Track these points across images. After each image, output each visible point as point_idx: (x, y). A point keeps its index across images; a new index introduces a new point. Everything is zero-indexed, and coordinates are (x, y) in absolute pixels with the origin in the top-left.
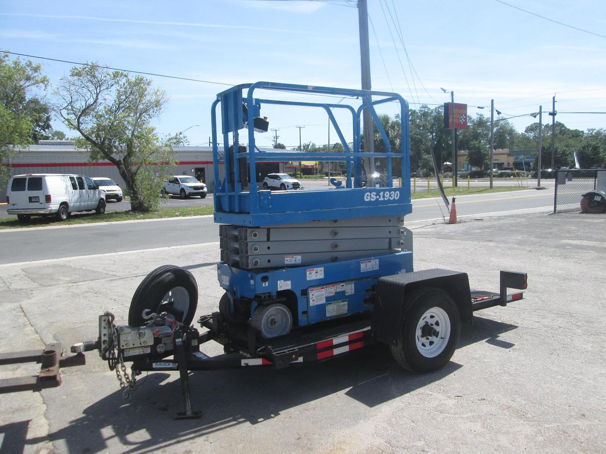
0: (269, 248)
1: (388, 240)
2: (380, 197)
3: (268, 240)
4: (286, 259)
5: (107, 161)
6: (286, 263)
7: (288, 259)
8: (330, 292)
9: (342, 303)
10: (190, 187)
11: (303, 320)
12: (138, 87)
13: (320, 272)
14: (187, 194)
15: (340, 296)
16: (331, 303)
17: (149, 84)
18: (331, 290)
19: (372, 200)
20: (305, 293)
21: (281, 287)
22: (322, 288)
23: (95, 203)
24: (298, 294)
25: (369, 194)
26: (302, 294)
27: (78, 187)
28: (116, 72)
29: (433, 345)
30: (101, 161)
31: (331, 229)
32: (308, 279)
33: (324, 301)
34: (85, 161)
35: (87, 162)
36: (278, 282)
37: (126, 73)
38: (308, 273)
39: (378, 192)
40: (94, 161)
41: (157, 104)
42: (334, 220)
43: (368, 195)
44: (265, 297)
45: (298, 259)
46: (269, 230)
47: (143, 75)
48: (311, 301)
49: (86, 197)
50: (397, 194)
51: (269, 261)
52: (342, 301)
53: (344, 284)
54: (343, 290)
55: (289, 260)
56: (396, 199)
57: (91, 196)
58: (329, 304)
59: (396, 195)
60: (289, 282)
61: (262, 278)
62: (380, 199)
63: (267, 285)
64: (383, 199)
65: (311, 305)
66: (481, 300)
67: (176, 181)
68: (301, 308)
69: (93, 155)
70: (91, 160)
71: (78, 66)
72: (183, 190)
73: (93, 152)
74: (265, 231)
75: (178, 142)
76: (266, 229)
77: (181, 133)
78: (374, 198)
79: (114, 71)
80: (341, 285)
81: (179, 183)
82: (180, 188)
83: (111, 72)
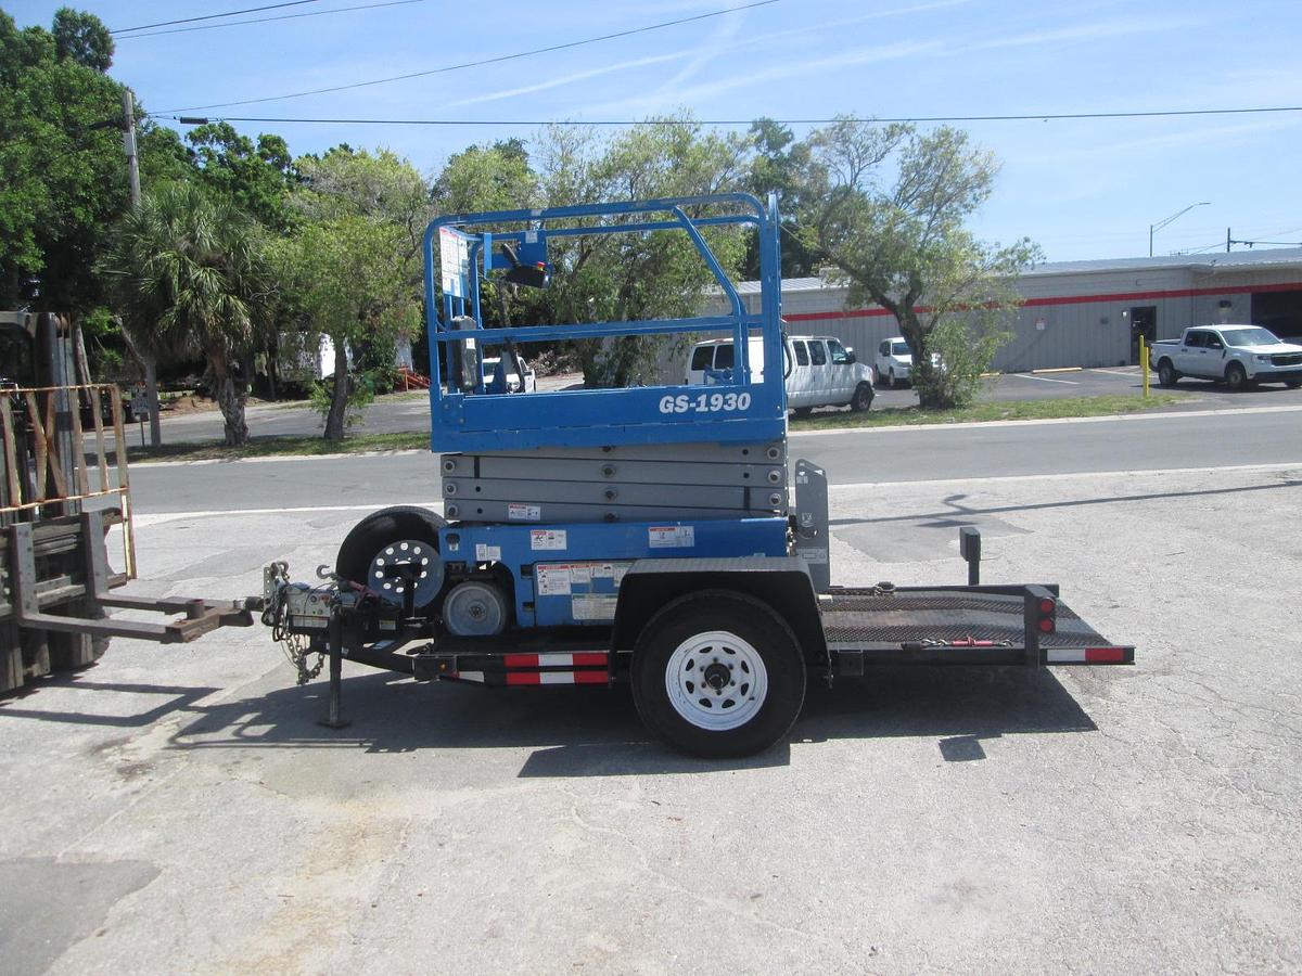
0: (478, 489)
1: (742, 491)
2: (698, 405)
3: (477, 475)
4: (511, 510)
5: (874, 306)
6: (511, 516)
7: (515, 510)
8: (580, 577)
9: (608, 600)
10: (1261, 357)
11: (525, 618)
12: (941, 150)
13: (560, 538)
14: (1249, 377)
15: (600, 586)
16: (583, 597)
17: (961, 140)
18: (584, 574)
19: (678, 410)
20: (528, 571)
21: (483, 555)
22: (562, 567)
23: (847, 390)
24: (516, 571)
25: (671, 399)
26: (523, 573)
27: (810, 360)
28: (892, 126)
29: (731, 709)
30: (865, 307)
31: (601, 464)
32: (533, 548)
33: (567, 591)
34: (836, 307)
35: (841, 311)
36: (477, 546)
37: (910, 124)
38: (533, 537)
39: (693, 396)
40: (854, 308)
41: (983, 178)
42: (605, 447)
43: (667, 402)
44: (457, 568)
45: (535, 512)
46: (477, 459)
47: (950, 125)
48: (541, 587)
49: (826, 380)
50: (744, 399)
51: (480, 511)
52: (607, 597)
53: (610, 565)
54: (608, 575)
55: (515, 513)
56: (742, 408)
57: (839, 376)
58: (578, 597)
59: (740, 401)
60: (497, 549)
61: (447, 538)
62: (697, 410)
63: (457, 549)
64: (707, 409)
65: (540, 593)
66: (965, 645)
67: (1211, 340)
68: (521, 595)
69: (854, 296)
70: (847, 306)
71: (817, 126)
72: (1235, 365)
73: (853, 289)
74: (471, 462)
75: (1022, 258)
76: (473, 459)
77: (1027, 240)
78: (682, 404)
79: (887, 125)
80: (605, 565)
81: (1222, 346)
82: (1225, 362)
83: (879, 127)
